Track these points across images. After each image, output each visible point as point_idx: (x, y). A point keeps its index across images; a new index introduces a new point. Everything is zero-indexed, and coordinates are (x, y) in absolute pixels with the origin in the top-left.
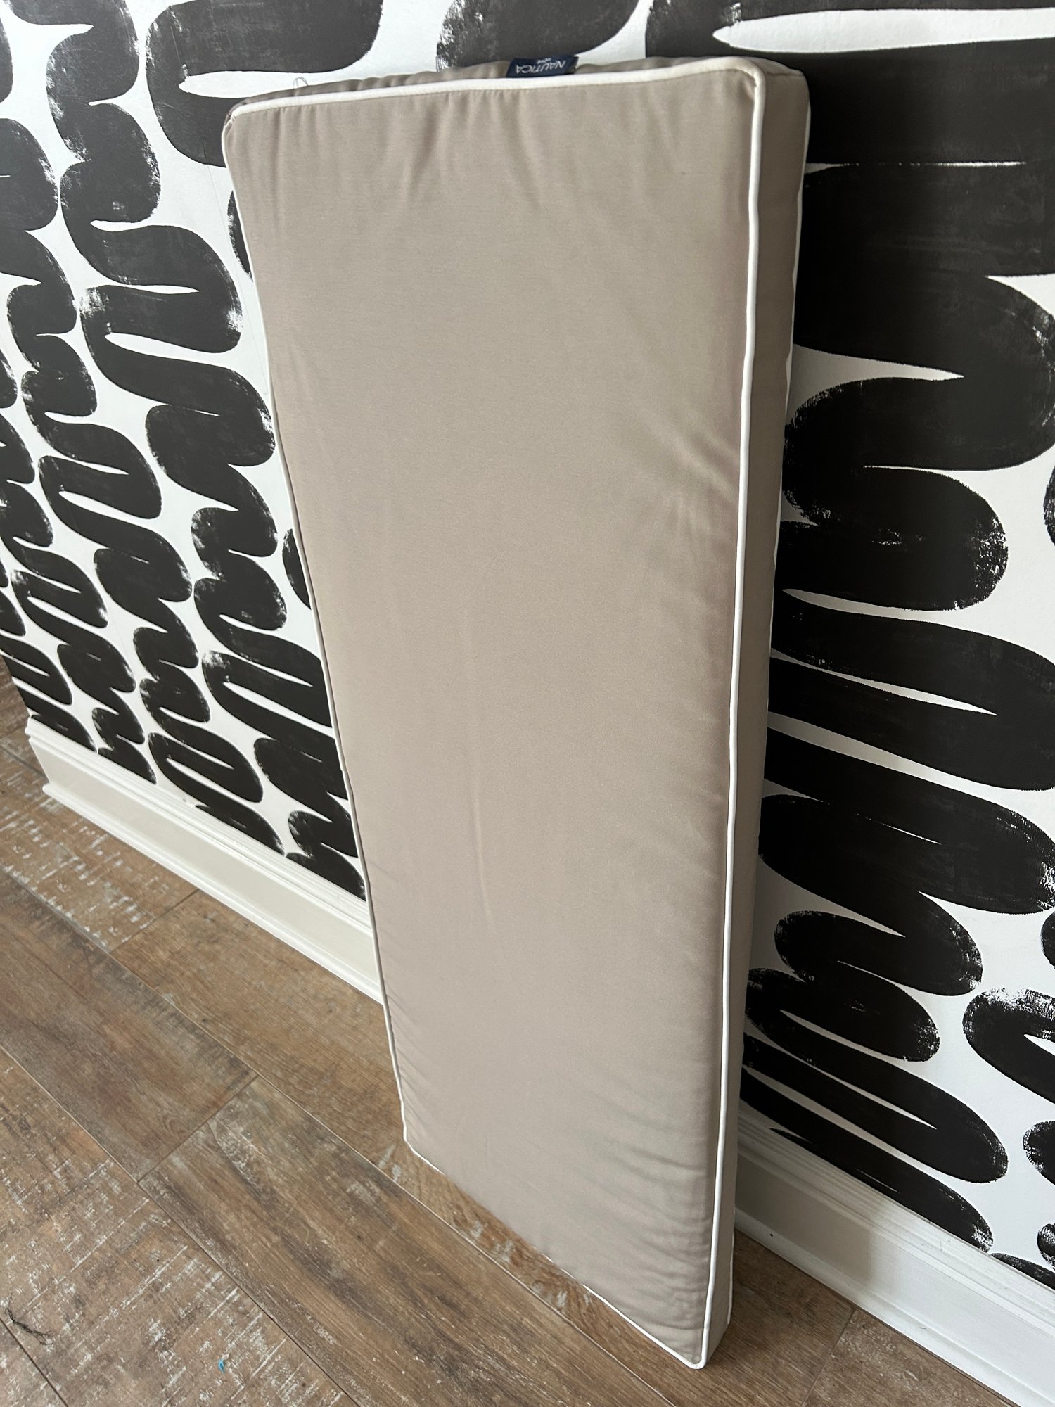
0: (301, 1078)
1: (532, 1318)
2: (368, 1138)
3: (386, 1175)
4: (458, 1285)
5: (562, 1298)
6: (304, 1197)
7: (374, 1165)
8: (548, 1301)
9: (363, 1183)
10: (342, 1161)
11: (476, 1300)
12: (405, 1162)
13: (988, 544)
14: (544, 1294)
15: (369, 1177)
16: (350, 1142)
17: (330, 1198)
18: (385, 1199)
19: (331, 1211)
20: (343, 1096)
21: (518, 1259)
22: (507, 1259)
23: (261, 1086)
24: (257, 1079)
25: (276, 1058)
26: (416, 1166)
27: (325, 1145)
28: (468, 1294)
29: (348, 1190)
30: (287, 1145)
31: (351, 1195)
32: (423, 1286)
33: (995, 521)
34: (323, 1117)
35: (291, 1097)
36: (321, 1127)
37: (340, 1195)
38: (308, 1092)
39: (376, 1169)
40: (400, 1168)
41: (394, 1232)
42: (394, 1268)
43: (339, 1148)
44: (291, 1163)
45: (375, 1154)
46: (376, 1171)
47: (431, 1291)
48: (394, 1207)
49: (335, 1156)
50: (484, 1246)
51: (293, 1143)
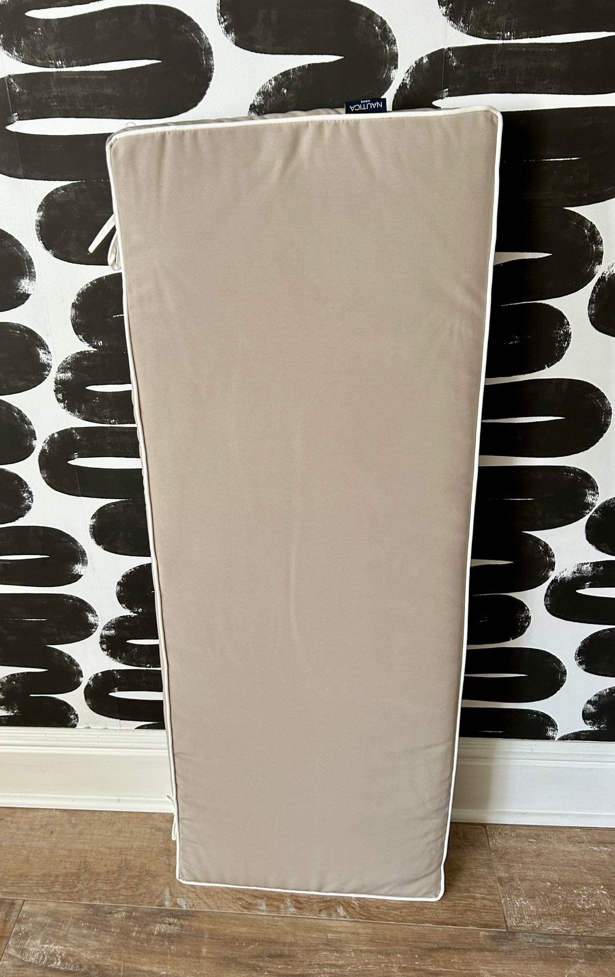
0: (62, 884)
1: (333, 932)
2: (145, 894)
3: (176, 908)
4: (274, 942)
5: (341, 911)
6: (126, 956)
7: (162, 907)
8: (334, 917)
9: (163, 922)
10: (135, 918)
11: (292, 944)
12: (183, 893)
13: (562, 332)
14: (330, 915)
15: (164, 917)
16: (133, 903)
17: (146, 945)
18: (186, 923)
19: (153, 952)
20: (106, 879)
21: (301, 906)
22: (293, 910)
23: (33, 906)
24: (25, 903)
25: (31, 882)
26: (193, 892)
27: (116, 915)
28: (284, 944)
29: (155, 933)
30: (85, 932)
31: (159, 934)
32: (254, 957)
33: (565, 321)
34: (100, 899)
35: (64, 899)
36: (103, 906)
37: (151, 939)
38: (75, 890)
39: (165, 909)
40: (182, 899)
41: (208, 938)
42: (225, 958)
43: (126, 912)
44: (97, 941)
45: (157, 901)
46: (166, 910)
47: (260, 956)
48: (196, 924)
49: (129, 917)
50: (273, 911)
51: (89, 928)
